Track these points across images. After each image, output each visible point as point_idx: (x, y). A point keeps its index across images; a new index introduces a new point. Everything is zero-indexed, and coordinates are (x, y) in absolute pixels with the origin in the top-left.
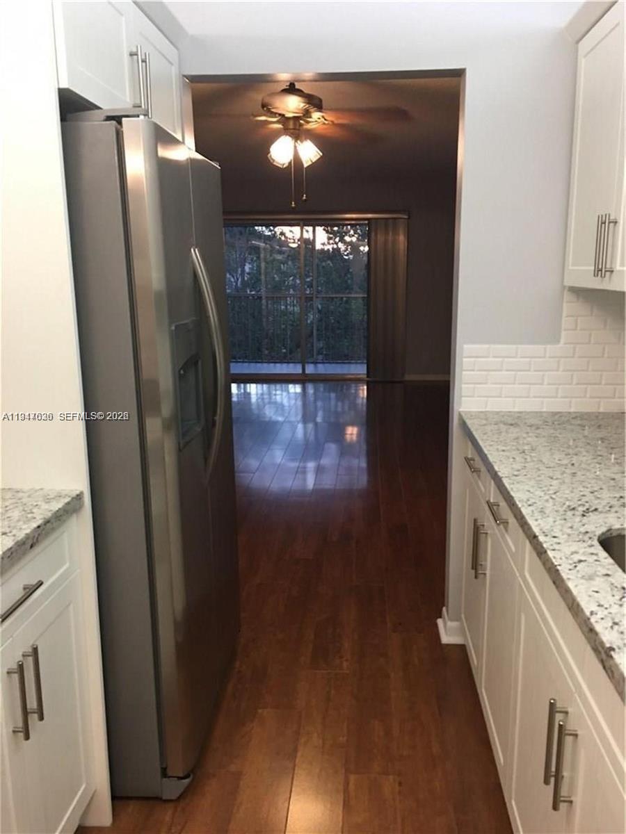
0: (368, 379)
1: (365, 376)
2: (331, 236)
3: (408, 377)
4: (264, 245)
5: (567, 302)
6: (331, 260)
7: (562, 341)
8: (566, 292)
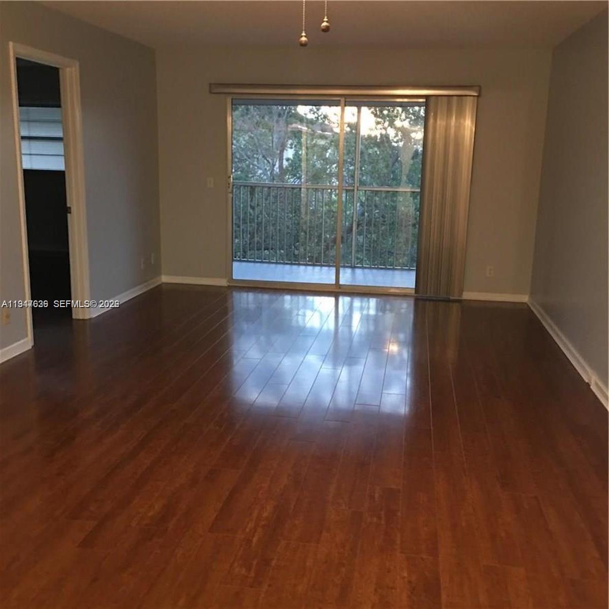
0: (415, 295)
1: (414, 292)
2: (379, 120)
3: (467, 295)
4: (306, 128)
6: (379, 147)
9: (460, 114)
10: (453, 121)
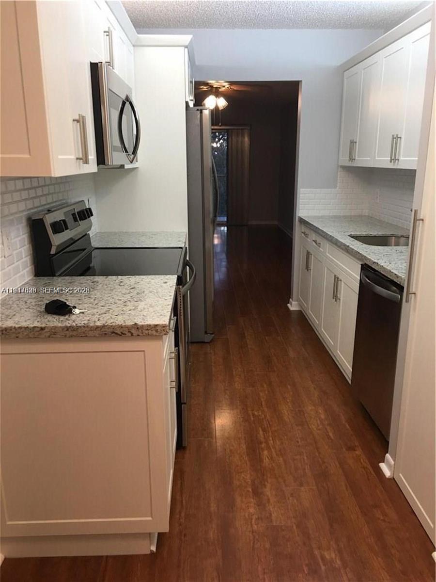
1: (226, 222)
3: (250, 223)
5: (340, 172)
7: (338, 187)
8: (339, 168)
9: (243, 136)
10: (240, 139)
